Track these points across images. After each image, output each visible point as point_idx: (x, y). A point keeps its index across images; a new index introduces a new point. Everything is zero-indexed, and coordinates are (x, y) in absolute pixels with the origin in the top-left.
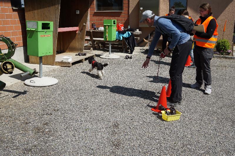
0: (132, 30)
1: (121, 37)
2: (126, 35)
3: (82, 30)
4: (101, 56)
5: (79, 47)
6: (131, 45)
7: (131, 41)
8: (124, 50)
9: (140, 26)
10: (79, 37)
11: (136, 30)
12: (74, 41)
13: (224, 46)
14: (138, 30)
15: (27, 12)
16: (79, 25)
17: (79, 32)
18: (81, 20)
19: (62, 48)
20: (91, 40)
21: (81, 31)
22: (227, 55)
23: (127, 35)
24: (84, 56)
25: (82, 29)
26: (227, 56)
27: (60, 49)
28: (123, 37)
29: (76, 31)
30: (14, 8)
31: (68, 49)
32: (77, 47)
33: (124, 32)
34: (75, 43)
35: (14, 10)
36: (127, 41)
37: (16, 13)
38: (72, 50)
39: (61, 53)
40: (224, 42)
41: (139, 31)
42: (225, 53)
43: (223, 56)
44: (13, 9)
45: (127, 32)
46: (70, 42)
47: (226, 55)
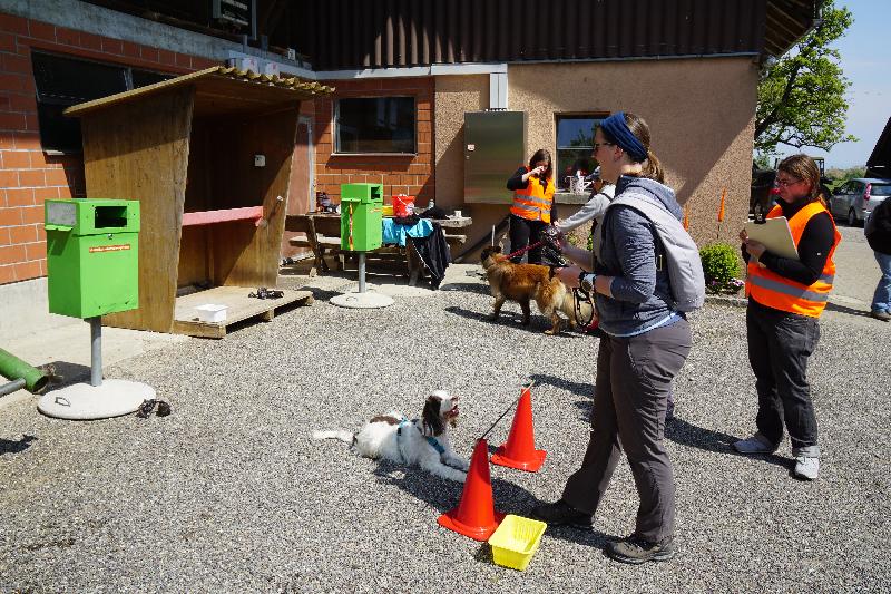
0: (437, 214)
1: (403, 238)
2: (417, 231)
3: (272, 216)
4: (332, 300)
5: (264, 271)
6: (434, 262)
7: (433, 250)
8: (415, 274)
9: (469, 199)
10: (265, 237)
11: (454, 214)
12: (247, 249)
13: (721, 266)
14: (459, 213)
15: (91, 161)
16: (265, 201)
17: (265, 222)
18: (269, 186)
19: (212, 273)
20: (311, 244)
21: (269, 220)
22: (732, 294)
23: (421, 232)
24: (274, 301)
25: (273, 214)
26: (731, 298)
27: (207, 273)
28: (407, 235)
29: (254, 219)
30: (50, 152)
31: (231, 275)
32: (258, 270)
33: (411, 221)
34: (251, 258)
35: (50, 159)
36: (423, 247)
37: (58, 168)
38: (244, 277)
39: (206, 287)
40: (722, 254)
41: (463, 215)
42: (726, 288)
43: (718, 297)
44: (45, 154)
45: (421, 221)
46: (236, 254)
47: (728, 293)
